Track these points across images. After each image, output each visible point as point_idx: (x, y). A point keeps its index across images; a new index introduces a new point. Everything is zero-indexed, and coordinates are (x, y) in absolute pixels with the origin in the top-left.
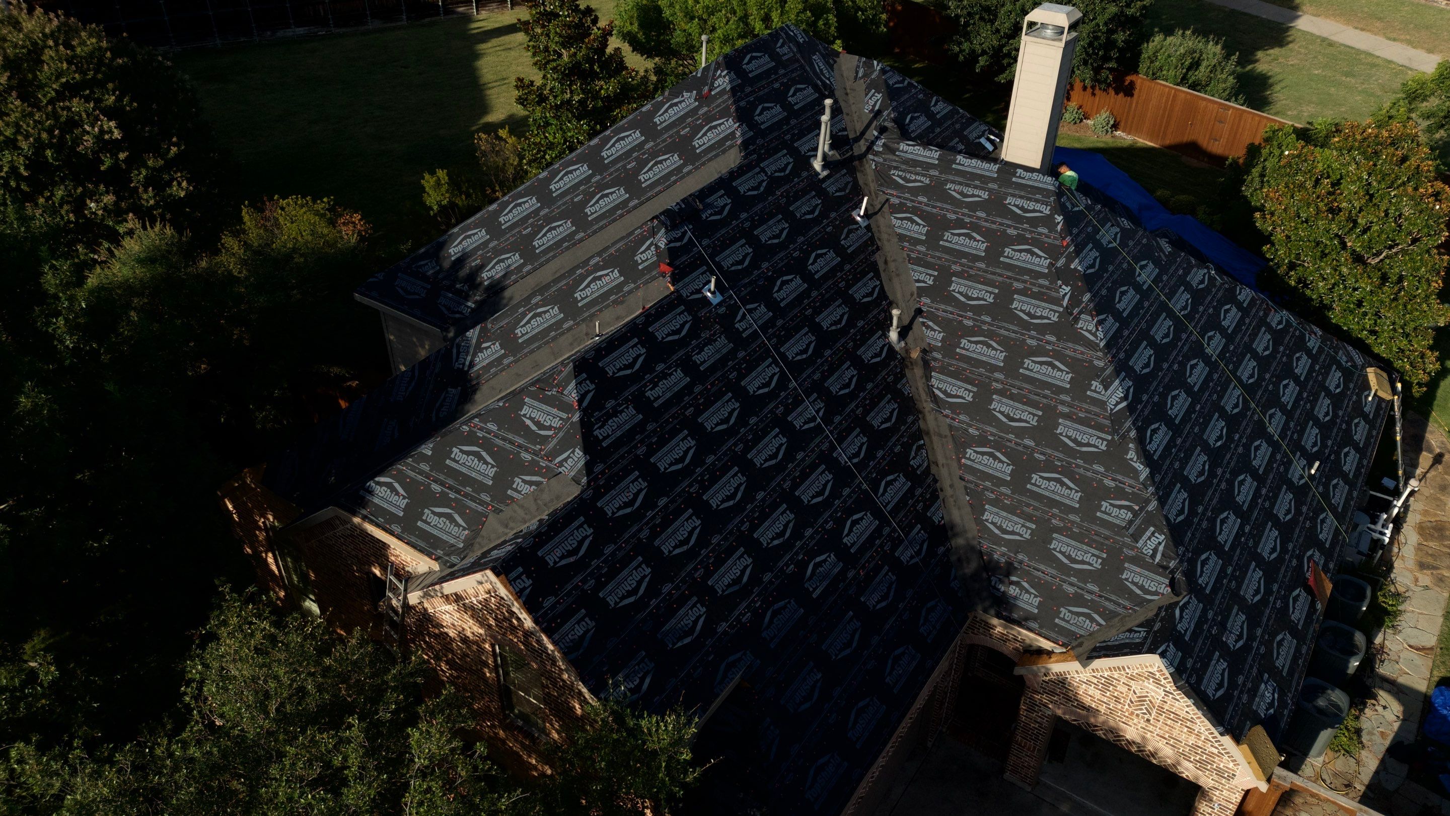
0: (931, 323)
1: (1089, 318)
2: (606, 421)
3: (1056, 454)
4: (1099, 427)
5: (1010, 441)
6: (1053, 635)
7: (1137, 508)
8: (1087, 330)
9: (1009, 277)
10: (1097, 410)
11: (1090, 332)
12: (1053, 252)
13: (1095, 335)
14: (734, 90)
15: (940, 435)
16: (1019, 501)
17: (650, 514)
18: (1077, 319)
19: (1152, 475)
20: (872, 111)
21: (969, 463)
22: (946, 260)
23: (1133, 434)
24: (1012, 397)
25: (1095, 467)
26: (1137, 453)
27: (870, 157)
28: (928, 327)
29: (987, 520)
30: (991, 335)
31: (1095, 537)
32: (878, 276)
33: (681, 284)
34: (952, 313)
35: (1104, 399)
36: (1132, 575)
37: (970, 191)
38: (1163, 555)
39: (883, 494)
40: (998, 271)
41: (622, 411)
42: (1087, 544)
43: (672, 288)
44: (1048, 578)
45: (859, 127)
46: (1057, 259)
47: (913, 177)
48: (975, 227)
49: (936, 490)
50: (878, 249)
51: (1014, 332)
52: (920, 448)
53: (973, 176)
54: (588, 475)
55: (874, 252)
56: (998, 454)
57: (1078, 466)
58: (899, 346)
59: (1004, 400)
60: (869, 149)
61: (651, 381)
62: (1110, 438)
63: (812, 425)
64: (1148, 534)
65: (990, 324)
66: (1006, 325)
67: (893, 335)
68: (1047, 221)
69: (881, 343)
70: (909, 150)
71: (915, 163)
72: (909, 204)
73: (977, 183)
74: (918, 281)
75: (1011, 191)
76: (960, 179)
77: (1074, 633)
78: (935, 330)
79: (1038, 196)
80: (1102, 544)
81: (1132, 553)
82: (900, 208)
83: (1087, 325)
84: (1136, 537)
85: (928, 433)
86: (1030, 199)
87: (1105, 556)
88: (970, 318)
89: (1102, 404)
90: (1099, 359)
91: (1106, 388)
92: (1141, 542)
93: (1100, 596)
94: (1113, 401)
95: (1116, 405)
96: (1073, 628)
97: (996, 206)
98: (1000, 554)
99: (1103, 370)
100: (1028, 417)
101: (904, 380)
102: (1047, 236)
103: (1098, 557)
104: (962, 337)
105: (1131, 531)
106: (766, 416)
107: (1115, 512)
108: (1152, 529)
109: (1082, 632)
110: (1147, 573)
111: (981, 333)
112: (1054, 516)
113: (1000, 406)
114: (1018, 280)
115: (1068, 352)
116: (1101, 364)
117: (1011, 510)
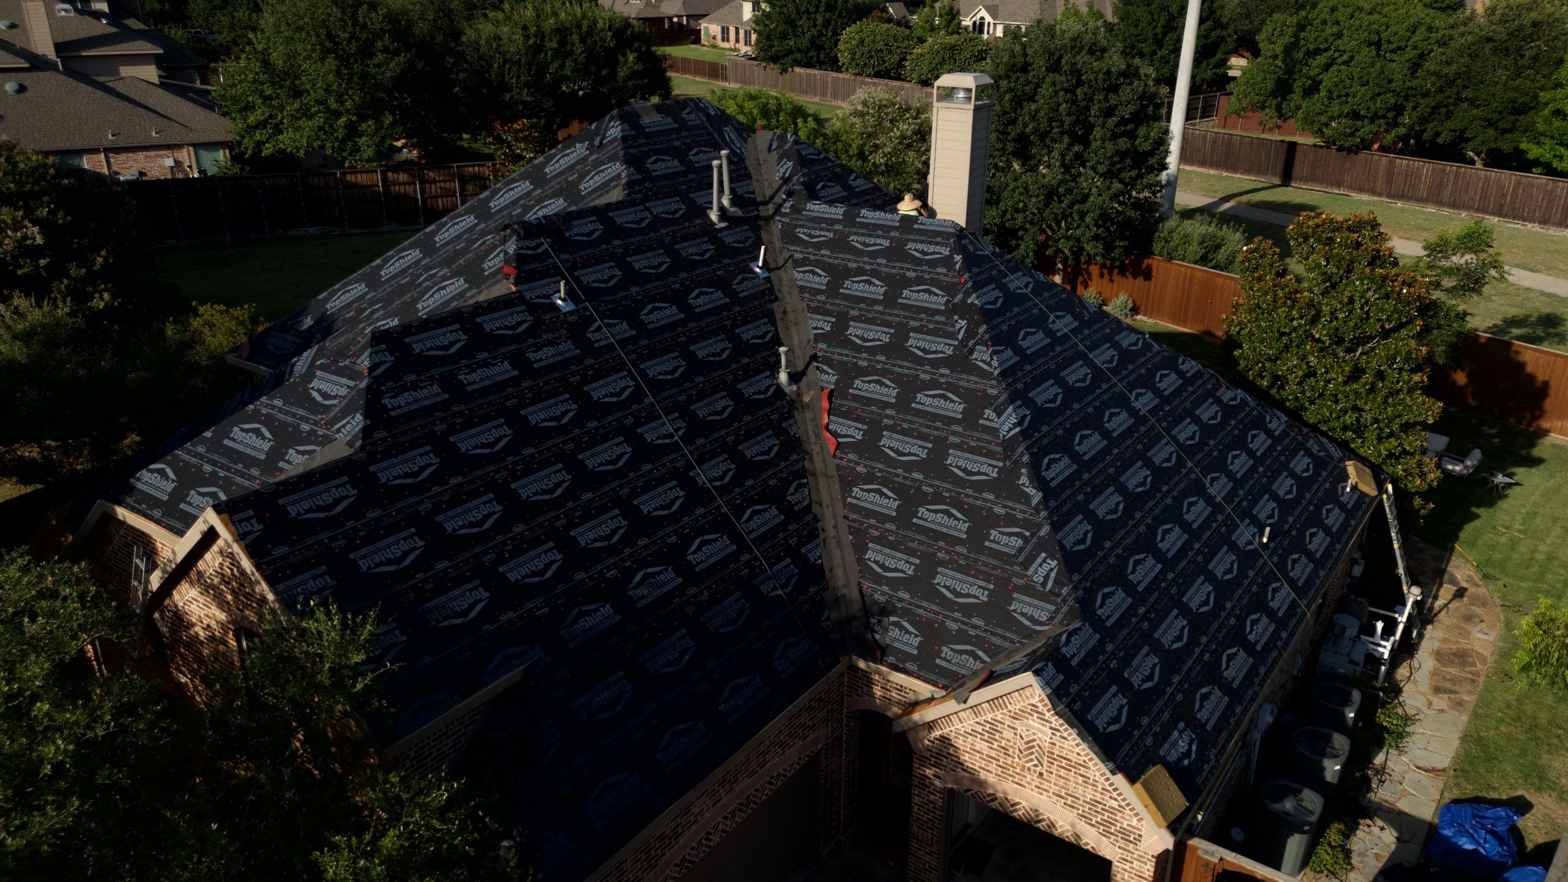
0: (825, 368)
1: (984, 349)
2: (402, 393)
3: (945, 485)
4: (991, 455)
5: (898, 475)
6: (933, 677)
7: (1028, 534)
8: (982, 361)
9: (905, 317)
10: (988, 438)
11: (984, 362)
12: (950, 290)
13: (989, 364)
14: (624, 139)
15: (827, 477)
16: (904, 537)
17: (436, 489)
18: (971, 351)
19: (1045, 501)
20: (782, 178)
21: (854, 501)
22: (845, 306)
23: (1026, 459)
24: (903, 432)
25: (985, 495)
26: (1029, 477)
27: (778, 218)
28: (822, 371)
29: (869, 559)
30: (885, 373)
31: (983, 568)
32: (773, 322)
33: (525, 287)
34: (847, 356)
35: (997, 426)
36: (1022, 606)
37: (872, 241)
38: (1055, 582)
39: (747, 521)
40: (896, 312)
41: (425, 387)
42: (973, 576)
43: (514, 289)
44: (930, 615)
45: (768, 193)
46: (954, 296)
47: (818, 233)
48: (875, 274)
49: (817, 529)
50: (777, 299)
51: (908, 368)
52: (801, 486)
53: (877, 227)
54: (364, 439)
55: (771, 302)
56: (885, 490)
57: (967, 496)
58: (791, 389)
59: (894, 435)
60: (777, 210)
61: (466, 366)
62: (1001, 464)
63: (668, 441)
64: (1039, 560)
65: (884, 363)
66: (899, 362)
67: (783, 377)
68: (947, 262)
69: (768, 382)
70: (815, 208)
71: (819, 220)
72: (812, 258)
73: (880, 232)
74: (816, 328)
75: (912, 237)
76: (863, 231)
77: (956, 674)
78: (829, 374)
79: (938, 239)
80: (990, 575)
81: (1021, 582)
82: (803, 262)
83: (982, 356)
84: (1026, 565)
85: (814, 474)
86: (930, 243)
87: (992, 587)
88: (865, 359)
89: (994, 431)
90: (992, 387)
91: (999, 416)
92: (1031, 570)
93: (986, 631)
94: (1006, 428)
95: (1008, 432)
96: (955, 668)
97: (897, 252)
98: (880, 595)
99: (996, 397)
100: (917, 450)
101: (792, 421)
102: (945, 275)
103: (984, 589)
104: (856, 377)
105: (1020, 559)
106: (610, 423)
107: (1005, 539)
108: (1044, 555)
109: (964, 672)
110: (1037, 602)
111: (875, 372)
112: (940, 549)
113: (889, 442)
114: (914, 319)
115: (961, 383)
116: (994, 392)
117: (894, 546)
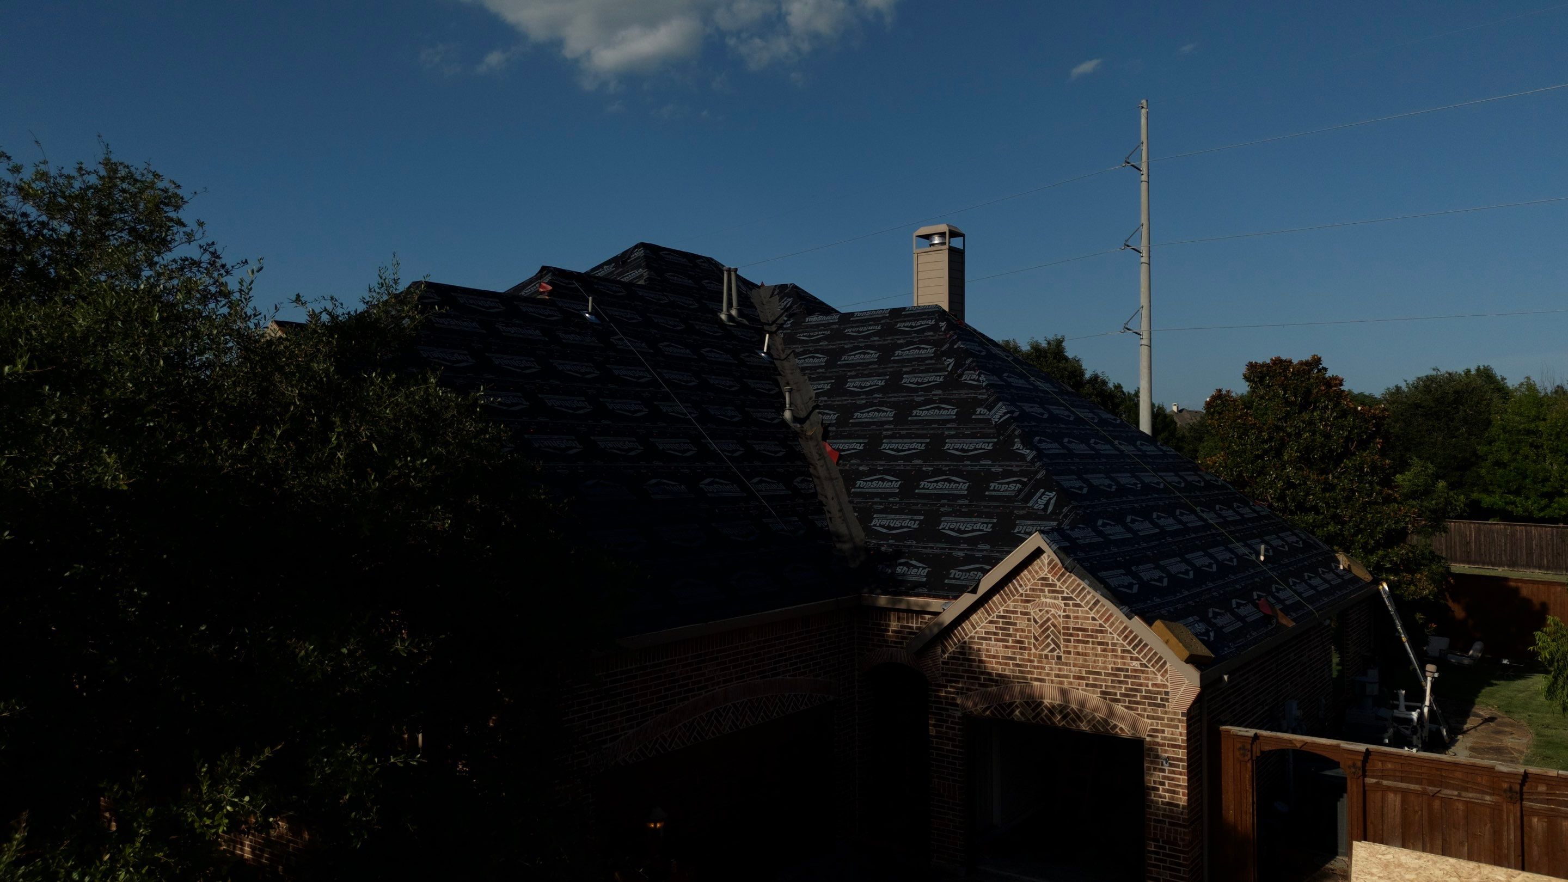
0: (827, 411)
3: (944, 463)
4: (985, 436)
5: (899, 465)
7: (1026, 480)
9: (898, 367)
10: (982, 426)
12: (937, 344)
15: (831, 479)
16: (908, 504)
19: (1038, 456)
21: (858, 490)
22: (843, 371)
23: (1017, 432)
24: (902, 437)
25: (982, 462)
26: (1022, 444)
27: (780, 331)
28: (824, 414)
29: (875, 525)
30: (882, 404)
31: (986, 510)
32: (776, 384)
34: (847, 400)
35: (989, 417)
37: (866, 328)
39: (756, 484)
40: (889, 366)
42: (976, 517)
43: (547, 297)
44: (938, 551)
45: (771, 319)
46: (942, 346)
47: (817, 333)
48: (870, 347)
49: (822, 509)
50: (780, 375)
51: (902, 397)
55: (775, 374)
56: (887, 477)
57: (965, 466)
58: (795, 425)
59: (893, 440)
60: (780, 327)
62: (996, 440)
63: (681, 416)
64: (1038, 495)
65: (881, 398)
66: (895, 395)
67: (787, 415)
68: (935, 328)
69: (773, 415)
70: (814, 319)
71: (817, 326)
72: (811, 349)
73: (872, 323)
75: (901, 319)
76: (858, 325)
78: (830, 415)
79: (924, 317)
80: (993, 513)
81: (1022, 512)
82: (804, 353)
83: (970, 377)
84: (1026, 500)
86: (917, 320)
87: (995, 520)
88: (862, 399)
89: (988, 421)
90: (982, 394)
91: (990, 412)
92: (1032, 502)
93: (992, 551)
94: (997, 416)
95: (1000, 419)
96: (964, 583)
97: (888, 332)
98: (887, 547)
99: (987, 399)
100: (916, 445)
101: (796, 442)
102: (933, 336)
103: (988, 523)
105: (1020, 497)
106: (628, 391)
107: (1004, 487)
108: (1042, 490)
110: (1039, 522)
111: (873, 405)
112: (943, 505)
113: (889, 445)
114: (907, 366)
115: (952, 397)
116: (985, 396)
117: (900, 512)
